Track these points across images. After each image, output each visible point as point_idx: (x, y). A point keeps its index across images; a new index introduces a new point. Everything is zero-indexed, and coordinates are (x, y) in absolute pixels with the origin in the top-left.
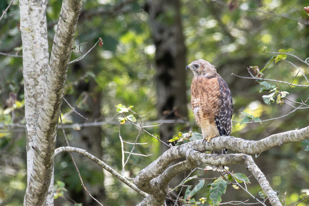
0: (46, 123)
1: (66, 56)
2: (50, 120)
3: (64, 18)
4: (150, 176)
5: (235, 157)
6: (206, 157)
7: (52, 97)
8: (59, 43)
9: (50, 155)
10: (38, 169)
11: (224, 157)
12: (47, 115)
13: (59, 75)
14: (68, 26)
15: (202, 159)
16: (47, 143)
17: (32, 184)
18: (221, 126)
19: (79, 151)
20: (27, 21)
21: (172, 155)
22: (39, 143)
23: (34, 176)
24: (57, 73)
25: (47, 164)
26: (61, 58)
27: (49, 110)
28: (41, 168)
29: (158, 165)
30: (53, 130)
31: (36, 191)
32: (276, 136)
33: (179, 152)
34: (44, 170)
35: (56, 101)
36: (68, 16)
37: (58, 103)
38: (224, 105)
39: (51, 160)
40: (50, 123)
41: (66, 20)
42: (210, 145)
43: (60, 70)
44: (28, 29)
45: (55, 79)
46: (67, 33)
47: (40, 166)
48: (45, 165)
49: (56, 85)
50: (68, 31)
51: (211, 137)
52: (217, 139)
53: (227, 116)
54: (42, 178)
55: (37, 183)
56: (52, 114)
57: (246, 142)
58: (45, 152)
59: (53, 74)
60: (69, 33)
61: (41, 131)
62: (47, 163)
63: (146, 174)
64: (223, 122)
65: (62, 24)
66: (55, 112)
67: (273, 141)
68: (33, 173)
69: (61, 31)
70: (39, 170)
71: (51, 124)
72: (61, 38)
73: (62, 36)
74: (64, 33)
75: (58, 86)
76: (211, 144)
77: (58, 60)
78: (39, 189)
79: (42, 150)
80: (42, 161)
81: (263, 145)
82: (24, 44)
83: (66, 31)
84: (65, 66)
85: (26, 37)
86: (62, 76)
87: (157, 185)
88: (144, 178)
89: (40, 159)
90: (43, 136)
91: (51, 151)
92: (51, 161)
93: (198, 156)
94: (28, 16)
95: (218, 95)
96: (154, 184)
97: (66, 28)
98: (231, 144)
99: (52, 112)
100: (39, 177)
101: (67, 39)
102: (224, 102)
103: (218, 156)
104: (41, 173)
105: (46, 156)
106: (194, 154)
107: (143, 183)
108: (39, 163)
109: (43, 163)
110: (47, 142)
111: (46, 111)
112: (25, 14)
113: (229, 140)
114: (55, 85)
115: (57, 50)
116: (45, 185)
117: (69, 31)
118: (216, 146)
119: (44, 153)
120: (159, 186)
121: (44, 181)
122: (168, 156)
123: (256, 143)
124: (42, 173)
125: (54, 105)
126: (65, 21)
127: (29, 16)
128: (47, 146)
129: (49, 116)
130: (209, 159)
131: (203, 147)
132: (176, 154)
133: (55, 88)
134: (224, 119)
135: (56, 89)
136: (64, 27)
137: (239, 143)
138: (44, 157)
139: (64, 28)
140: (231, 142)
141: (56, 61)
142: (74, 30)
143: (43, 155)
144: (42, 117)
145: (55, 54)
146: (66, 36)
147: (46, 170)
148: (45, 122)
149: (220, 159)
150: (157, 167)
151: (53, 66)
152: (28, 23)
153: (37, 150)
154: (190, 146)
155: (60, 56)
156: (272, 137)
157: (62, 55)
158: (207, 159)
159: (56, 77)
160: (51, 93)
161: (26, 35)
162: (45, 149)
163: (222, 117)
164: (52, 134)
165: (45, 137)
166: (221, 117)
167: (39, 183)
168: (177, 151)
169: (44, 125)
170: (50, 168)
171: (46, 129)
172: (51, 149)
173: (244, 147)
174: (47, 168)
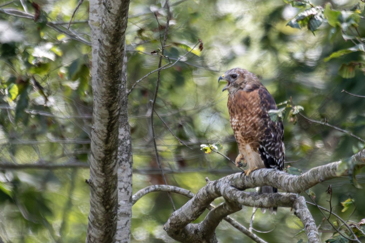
0: (99, 149)
1: (115, 59)
2: (104, 146)
3: (109, 8)
4: (183, 220)
5: (282, 197)
6: (243, 196)
7: (102, 114)
8: (105, 41)
9: (109, 192)
10: (96, 211)
11: (267, 197)
12: (100, 138)
13: (109, 84)
14: (114, 19)
15: (238, 198)
16: (103, 176)
17: (91, 232)
18: (268, 154)
19: (179, 191)
20: (97, 13)
21: (208, 192)
22: (94, 176)
23: (92, 221)
24: (106, 81)
25: (106, 205)
26: (109, 62)
27: (101, 132)
28: (99, 209)
29: (193, 206)
30: (111, 159)
31: (96, 241)
32: (317, 170)
33: (216, 189)
34: (103, 213)
35: (108, 119)
36: (112, 5)
37: (112, 122)
38: (269, 126)
39: (112, 199)
40: (104, 150)
41: (111, 11)
42: (249, 180)
43: (109, 77)
44: (98, 25)
45: (104, 90)
46: (113, 27)
47: (98, 207)
48: (105, 206)
49: (107, 97)
50: (114, 26)
51: (252, 170)
52: (258, 172)
53: (274, 140)
54: (102, 224)
55: (96, 230)
56: (106, 137)
57: (288, 177)
58: (102, 188)
59: (101, 83)
60: (116, 28)
61: (94, 159)
62: (106, 203)
63: (178, 217)
64: (269, 148)
65: (107, 15)
66: (110, 134)
67: (314, 176)
68: (91, 216)
69: (107, 24)
70: (97, 213)
71: (106, 151)
72: (107, 35)
73: (107, 32)
74: (110, 28)
75: (109, 99)
76: (251, 179)
77: (106, 64)
78: (99, 239)
79: (98, 185)
80: (99, 200)
81: (304, 181)
82: (93, 44)
83: (112, 25)
84: (116, 72)
85: (95, 35)
86: (113, 86)
87: (198, 233)
88: (176, 223)
89: (97, 197)
90: (98, 167)
91: (109, 187)
92: (112, 201)
93: (234, 195)
94: (98, 6)
95: (259, 113)
96: (193, 232)
97: (111, 21)
98: (272, 179)
99: (105, 134)
100: (98, 222)
101: (114, 35)
102: (269, 123)
103: (259, 196)
104: (100, 217)
105: (104, 194)
106: (229, 192)
107: (176, 230)
108: (96, 203)
109: (100, 203)
110: (103, 174)
111: (98, 133)
112: (94, 3)
113: (270, 174)
114: (105, 98)
115: (103, 50)
116: (106, 233)
117: (116, 24)
118: (256, 182)
119: (100, 190)
120: (200, 235)
121: (106, 228)
122: (203, 194)
123: (297, 179)
124: (102, 217)
125: (107, 124)
126: (109, 12)
127: (100, 7)
128: (104, 180)
129: (102, 140)
130: (247, 199)
131: (241, 182)
132: (212, 192)
133: (106, 101)
134: (271, 144)
135: (107, 104)
136: (110, 20)
137: (281, 178)
138: (101, 195)
139: (108, 21)
140: (272, 177)
141: (103, 65)
142: (122, 24)
143: (99, 193)
144: (94, 140)
145: (101, 55)
146: (113, 31)
147: (106, 213)
148: (98, 147)
149: (261, 200)
150: (192, 208)
151: (101, 72)
152: (98, 16)
153: (91, 185)
154: (227, 181)
155: (108, 59)
156: (313, 170)
157: (110, 57)
158: (244, 199)
159: (104, 87)
160: (101, 108)
161: (95, 32)
162: (101, 184)
163: (268, 142)
164: (109, 164)
165: (100, 168)
166: (265, 143)
167: (99, 230)
168: (213, 187)
169: (97, 151)
170: (111, 210)
171: (100, 157)
172: (110, 185)
173: (285, 184)
174: (107, 210)
